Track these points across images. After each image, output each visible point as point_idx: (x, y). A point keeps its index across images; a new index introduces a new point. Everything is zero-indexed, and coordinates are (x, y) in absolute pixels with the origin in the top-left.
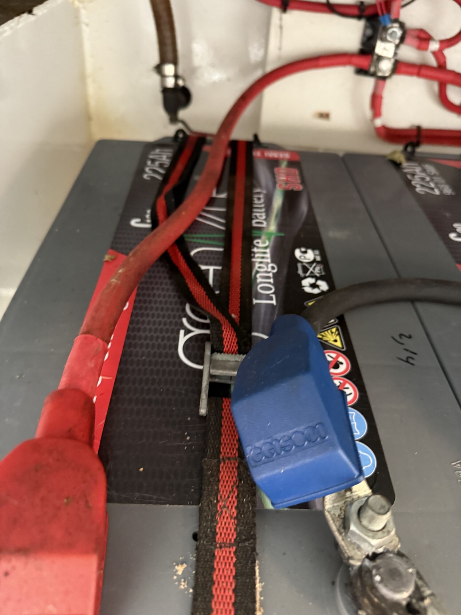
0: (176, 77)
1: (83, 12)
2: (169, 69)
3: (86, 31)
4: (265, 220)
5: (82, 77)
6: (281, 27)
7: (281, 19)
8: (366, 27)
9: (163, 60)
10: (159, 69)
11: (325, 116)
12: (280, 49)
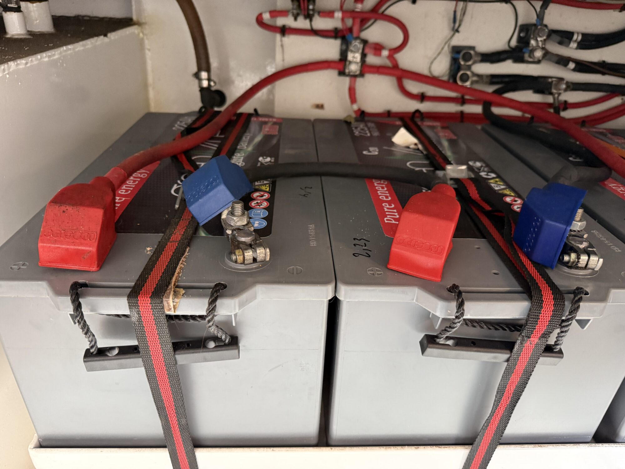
0: (209, 80)
1: (146, 42)
2: (204, 75)
3: (148, 54)
4: (247, 146)
5: (145, 86)
6: (282, 46)
7: (281, 41)
8: (342, 44)
9: (200, 69)
10: (197, 75)
11: (320, 107)
12: (283, 60)
